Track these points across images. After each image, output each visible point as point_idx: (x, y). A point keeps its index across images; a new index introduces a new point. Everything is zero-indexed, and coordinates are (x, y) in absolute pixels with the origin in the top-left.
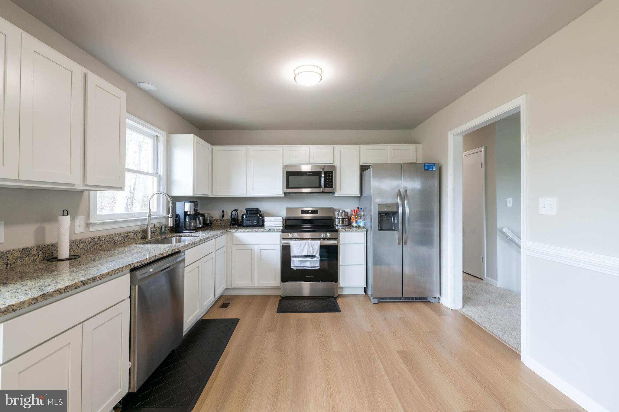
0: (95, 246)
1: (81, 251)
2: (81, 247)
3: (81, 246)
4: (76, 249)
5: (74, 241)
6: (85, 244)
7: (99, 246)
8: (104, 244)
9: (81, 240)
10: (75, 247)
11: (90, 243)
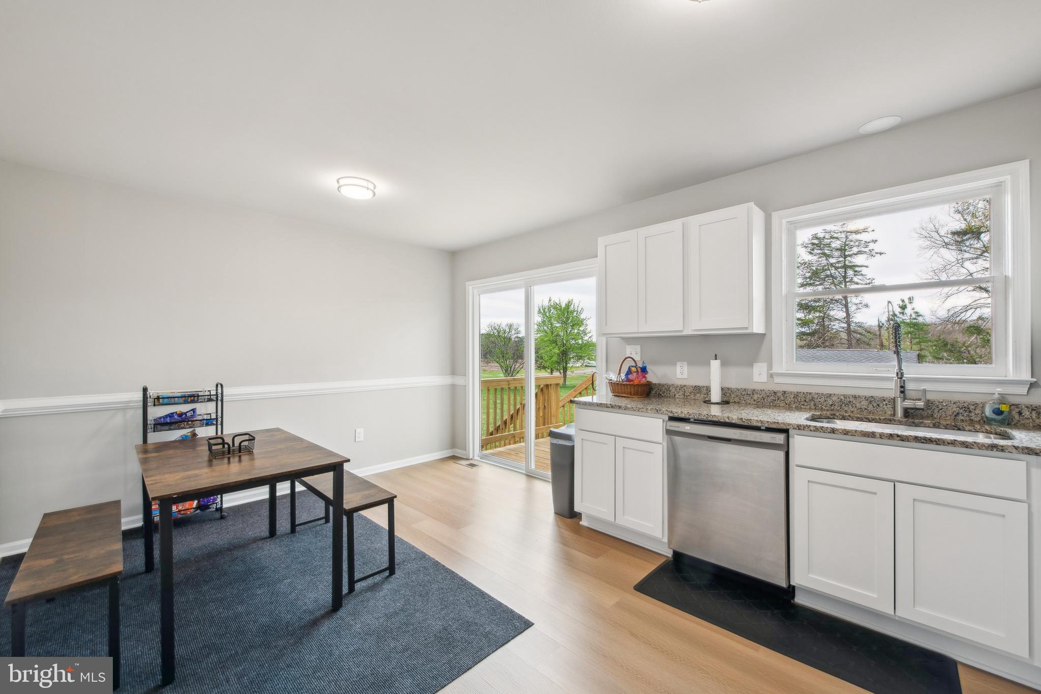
0: (776, 402)
1: (755, 403)
2: (756, 398)
3: (756, 396)
4: (748, 399)
5: (745, 389)
6: (761, 396)
7: (785, 404)
8: (794, 403)
9: (754, 390)
10: (747, 396)
11: (768, 396)
